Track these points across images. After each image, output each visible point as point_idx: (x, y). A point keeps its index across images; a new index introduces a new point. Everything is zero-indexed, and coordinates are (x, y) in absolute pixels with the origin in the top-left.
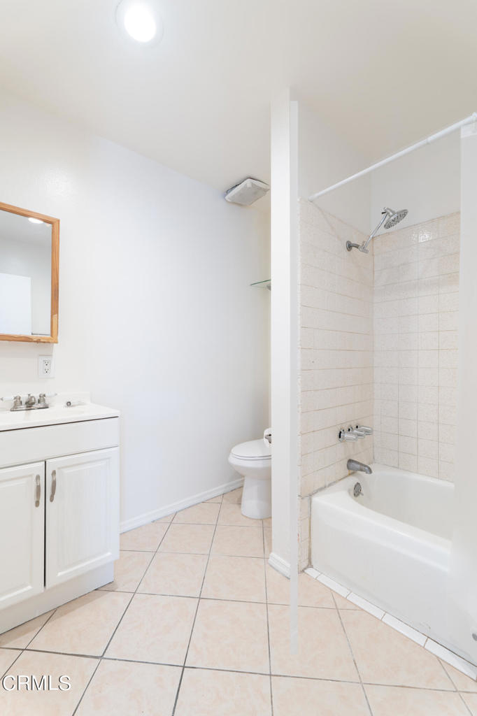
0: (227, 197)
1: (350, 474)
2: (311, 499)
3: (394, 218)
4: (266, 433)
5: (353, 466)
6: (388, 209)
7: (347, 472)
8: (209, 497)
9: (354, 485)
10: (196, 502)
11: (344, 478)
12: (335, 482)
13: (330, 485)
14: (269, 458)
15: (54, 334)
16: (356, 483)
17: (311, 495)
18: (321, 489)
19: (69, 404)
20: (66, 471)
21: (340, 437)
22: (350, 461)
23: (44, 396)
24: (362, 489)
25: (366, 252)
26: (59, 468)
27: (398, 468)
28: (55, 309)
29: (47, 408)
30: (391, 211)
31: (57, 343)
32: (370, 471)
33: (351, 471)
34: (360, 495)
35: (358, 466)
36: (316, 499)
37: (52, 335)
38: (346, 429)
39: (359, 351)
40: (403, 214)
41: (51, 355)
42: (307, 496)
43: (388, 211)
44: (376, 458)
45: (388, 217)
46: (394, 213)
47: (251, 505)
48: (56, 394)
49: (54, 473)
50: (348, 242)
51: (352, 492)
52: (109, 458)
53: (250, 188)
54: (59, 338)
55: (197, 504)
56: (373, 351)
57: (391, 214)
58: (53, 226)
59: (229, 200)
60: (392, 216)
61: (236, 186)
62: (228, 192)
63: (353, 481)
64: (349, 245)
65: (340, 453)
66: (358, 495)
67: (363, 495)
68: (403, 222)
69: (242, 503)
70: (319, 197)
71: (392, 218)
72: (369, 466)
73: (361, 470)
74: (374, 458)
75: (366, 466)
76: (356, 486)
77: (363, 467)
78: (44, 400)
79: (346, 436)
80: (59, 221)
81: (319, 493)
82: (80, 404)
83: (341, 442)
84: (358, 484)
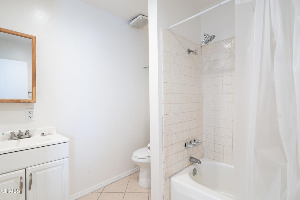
0: (130, 24)
1: (191, 164)
2: (170, 179)
3: (209, 39)
4: (148, 146)
5: (193, 160)
6: (206, 34)
7: (190, 163)
8: (122, 177)
9: (193, 170)
10: (115, 180)
11: (188, 166)
12: (183, 169)
13: (181, 171)
14: (149, 157)
15: (34, 97)
16: (193, 169)
17: (170, 177)
18: (176, 173)
19: (43, 134)
20: (38, 173)
21: (185, 146)
22: (191, 158)
23: (29, 131)
24: (197, 172)
25: (197, 54)
26: (34, 172)
27: (215, 160)
28: (34, 84)
29: (31, 137)
30: (208, 35)
31: (36, 102)
32: (200, 163)
33: (192, 163)
34: (196, 175)
35: (195, 160)
36: (173, 179)
37: (32, 99)
38: (189, 142)
39: (195, 103)
40: (213, 37)
41: (33, 109)
42: (168, 178)
43: (207, 35)
44: (204, 155)
45: (206, 38)
46: (209, 37)
47: (143, 181)
48: (36, 130)
49: (31, 175)
50: (188, 49)
51: (192, 174)
52: (63, 164)
53: (141, 20)
54: (36, 100)
55: (116, 181)
56: (203, 102)
57: (208, 37)
58: (32, 40)
59: (131, 25)
60: (208, 38)
61: (135, 18)
62: (131, 21)
63: (192, 167)
64: (189, 51)
65: (186, 154)
66: (195, 175)
67: (197, 174)
68: (213, 41)
69: (139, 180)
70: (172, 28)
71: (208, 39)
72: (200, 160)
73: (196, 162)
74: (203, 155)
75: (198, 160)
76: (194, 170)
77: (197, 161)
78: (29, 133)
79: (188, 146)
80: (36, 37)
81: (175, 175)
82: (50, 134)
83: (186, 149)
84: (195, 169)
